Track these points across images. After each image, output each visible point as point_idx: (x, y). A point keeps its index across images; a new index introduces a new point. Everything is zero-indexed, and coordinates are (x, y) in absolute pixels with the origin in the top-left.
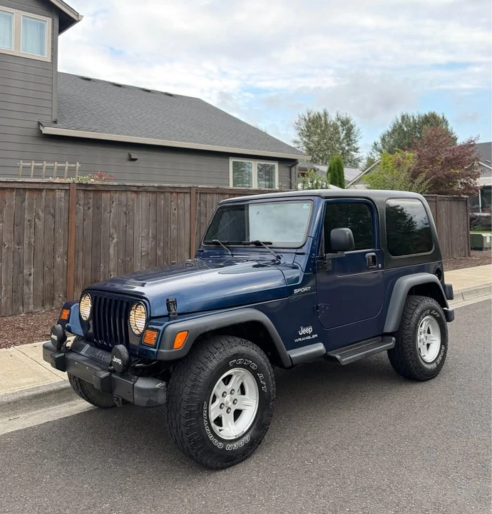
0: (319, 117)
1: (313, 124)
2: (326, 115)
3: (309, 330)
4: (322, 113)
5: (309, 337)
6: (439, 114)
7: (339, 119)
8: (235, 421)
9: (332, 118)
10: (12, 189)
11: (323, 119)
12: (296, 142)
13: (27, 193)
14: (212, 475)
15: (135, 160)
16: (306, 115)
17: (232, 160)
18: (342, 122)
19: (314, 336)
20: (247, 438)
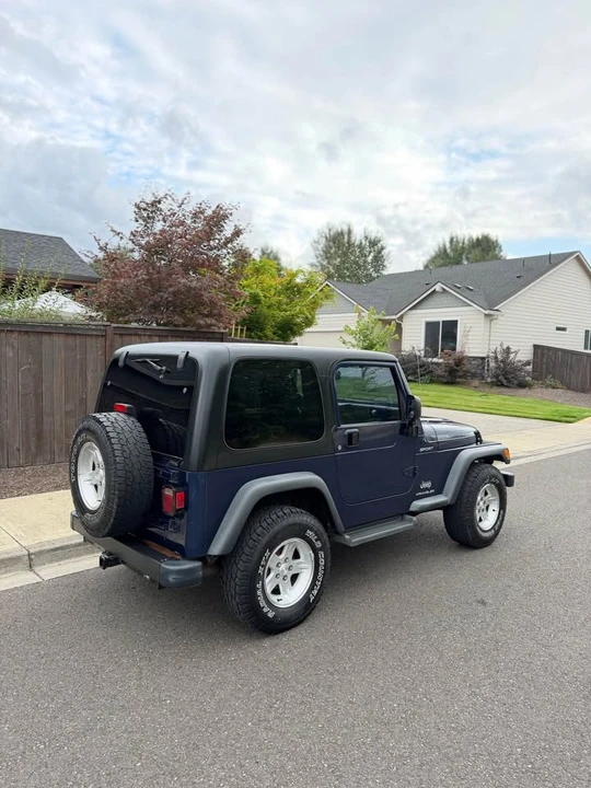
0: (342, 234)
1: (334, 243)
2: (350, 232)
4: (345, 229)
6: (493, 236)
7: (366, 238)
9: (358, 237)
11: (346, 237)
12: (312, 265)
16: (327, 232)
18: (370, 243)
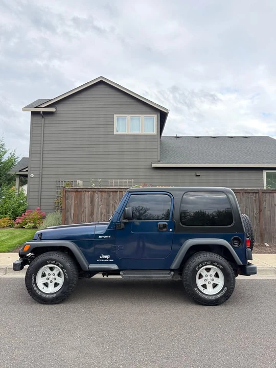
3: (108, 257)
5: (107, 260)
8: (55, 287)
10: (105, 191)
13: (111, 193)
14: (39, 305)
15: (199, 176)
17: (265, 172)
19: (110, 260)
20: (55, 295)
